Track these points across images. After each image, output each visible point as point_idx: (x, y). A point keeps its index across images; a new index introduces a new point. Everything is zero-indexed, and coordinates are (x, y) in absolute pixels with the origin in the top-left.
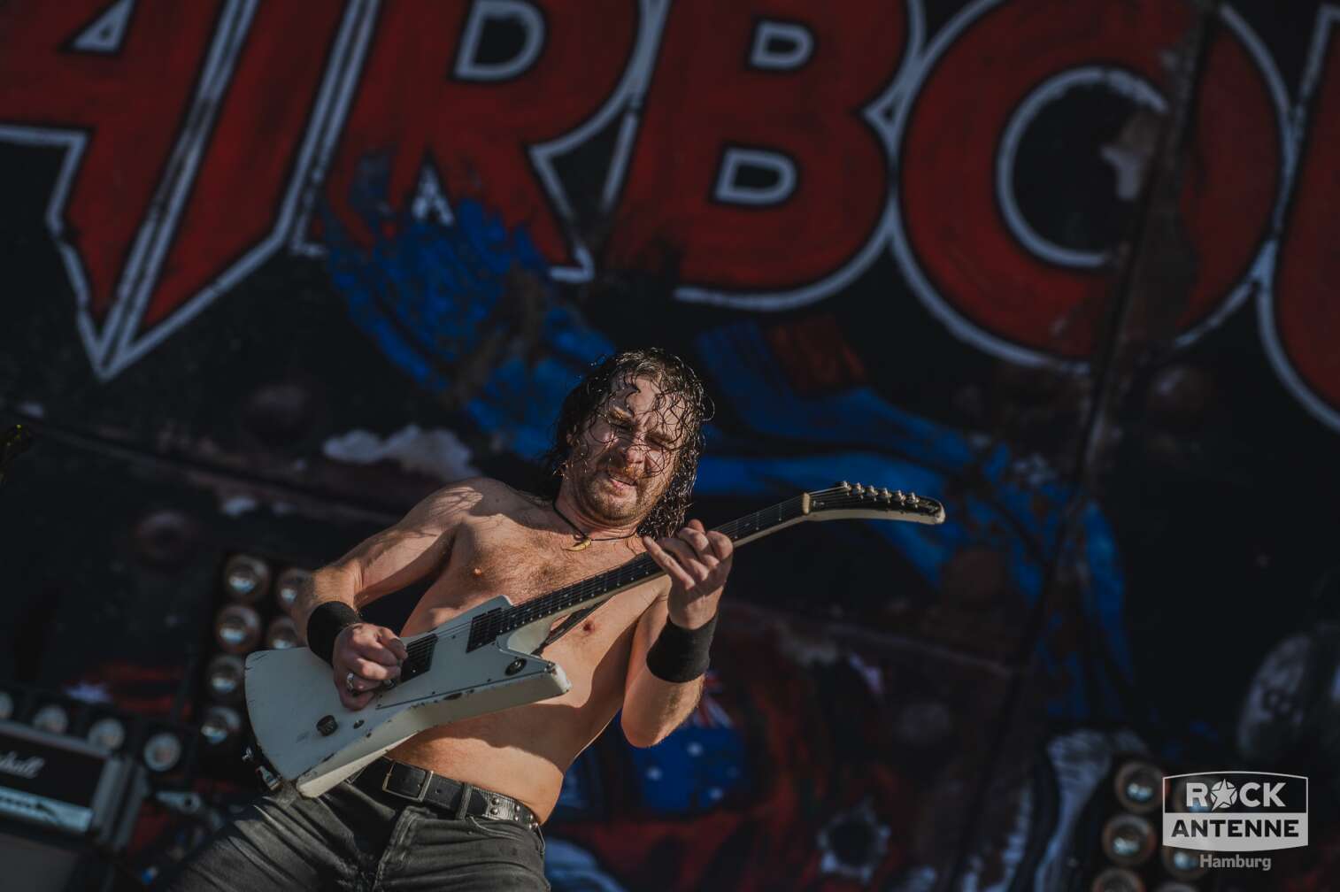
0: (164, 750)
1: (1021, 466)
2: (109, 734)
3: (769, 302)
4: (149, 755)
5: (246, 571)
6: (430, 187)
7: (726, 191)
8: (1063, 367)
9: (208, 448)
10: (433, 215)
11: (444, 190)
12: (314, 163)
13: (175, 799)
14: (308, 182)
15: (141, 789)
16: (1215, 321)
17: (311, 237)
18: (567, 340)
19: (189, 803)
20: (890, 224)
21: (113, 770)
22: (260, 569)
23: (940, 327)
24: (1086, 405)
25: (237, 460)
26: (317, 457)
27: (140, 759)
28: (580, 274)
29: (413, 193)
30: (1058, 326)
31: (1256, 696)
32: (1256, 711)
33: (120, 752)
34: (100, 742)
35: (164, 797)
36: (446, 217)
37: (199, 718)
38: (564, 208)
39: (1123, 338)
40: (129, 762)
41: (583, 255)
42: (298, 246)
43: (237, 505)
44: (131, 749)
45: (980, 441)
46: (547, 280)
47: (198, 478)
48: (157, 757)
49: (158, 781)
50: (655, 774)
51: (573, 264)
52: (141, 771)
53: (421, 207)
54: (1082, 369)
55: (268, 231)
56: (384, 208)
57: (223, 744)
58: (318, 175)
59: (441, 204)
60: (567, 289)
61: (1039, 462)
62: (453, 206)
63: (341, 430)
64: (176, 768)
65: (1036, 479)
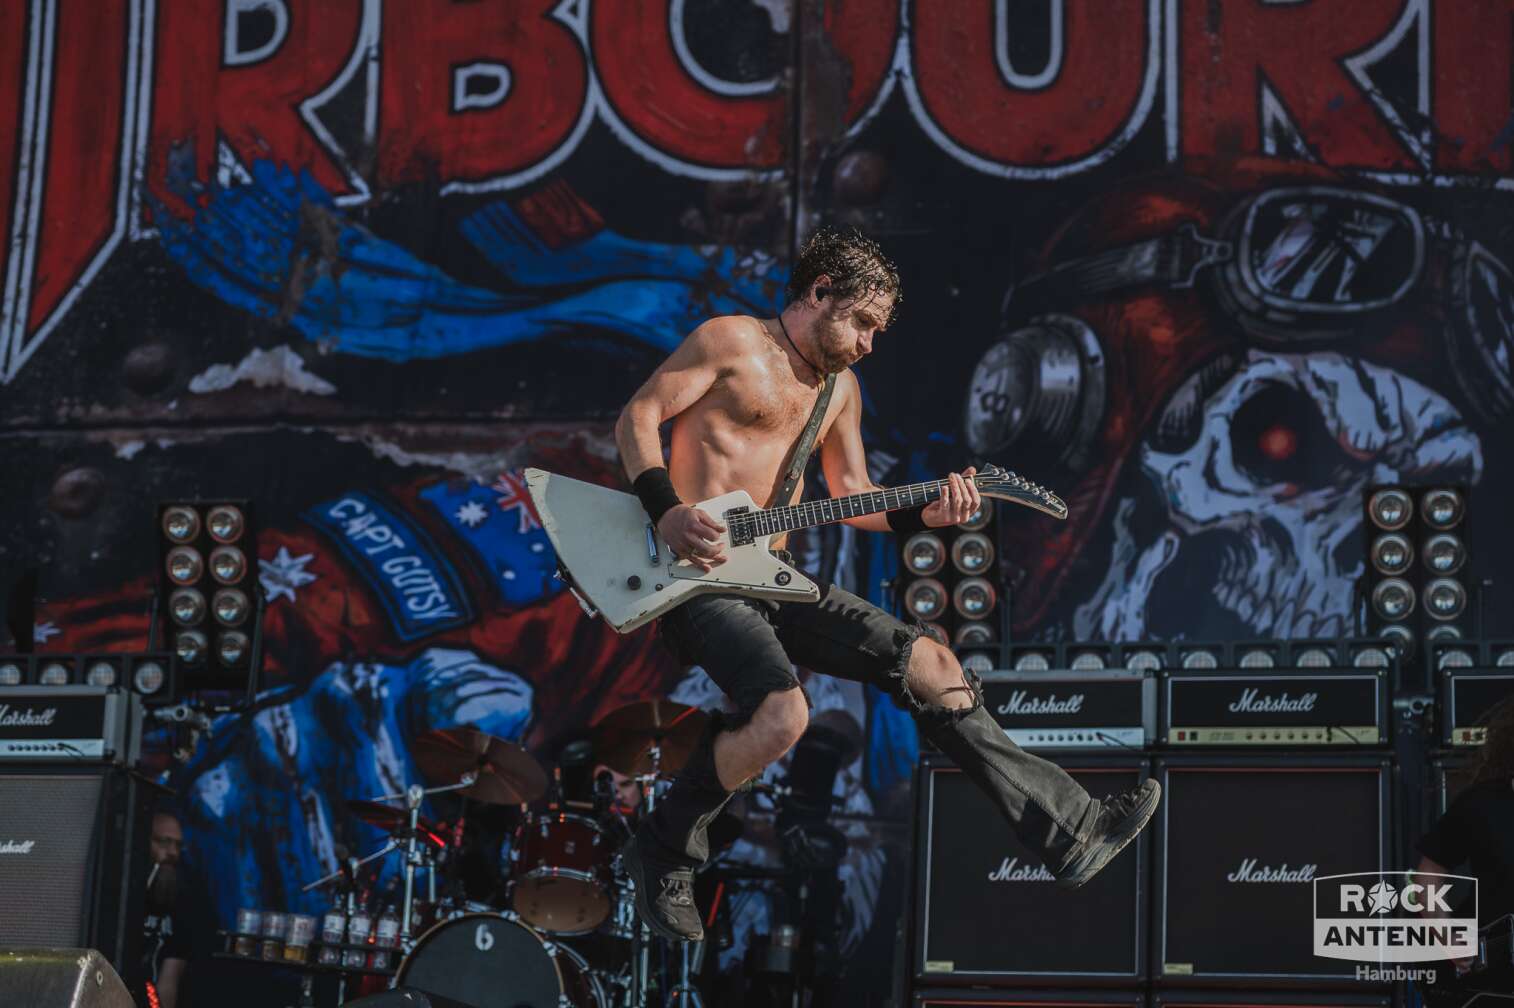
0: (150, 677)
1: (748, 262)
2: (103, 674)
3: (511, 182)
4: (139, 682)
5: (179, 519)
6: (228, 159)
7: (461, 101)
8: (763, 177)
9: (98, 410)
10: (235, 180)
11: (239, 159)
12: (133, 165)
13: (169, 713)
14: (132, 180)
15: (140, 712)
16: (873, 112)
17: (145, 224)
18: (360, 252)
19: (181, 713)
20: (595, 97)
21: (113, 703)
22: (190, 515)
23: (656, 168)
24: (787, 201)
25: (123, 413)
26: (185, 394)
27: (134, 688)
28: (362, 195)
29: (215, 167)
30: (750, 145)
31: (975, 401)
32: (977, 414)
33: (115, 687)
34: (97, 683)
35: (158, 713)
36: (247, 179)
37: (171, 645)
38: (335, 148)
39: (805, 143)
40: (124, 691)
41: (359, 182)
42: (136, 235)
43: (128, 450)
44: (124, 680)
45: (709, 250)
46: (334, 208)
47: (94, 436)
48: (145, 684)
49: (151, 702)
50: (509, 575)
51: (356, 191)
52: (136, 698)
53: (224, 177)
54: (778, 174)
55: (110, 230)
56: (197, 186)
57: (196, 659)
58: (139, 175)
59: (239, 170)
60: (353, 213)
61: (760, 256)
62: (249, 170)
63: (201, 370)
64: (162, 690)
65: (761, 270)
